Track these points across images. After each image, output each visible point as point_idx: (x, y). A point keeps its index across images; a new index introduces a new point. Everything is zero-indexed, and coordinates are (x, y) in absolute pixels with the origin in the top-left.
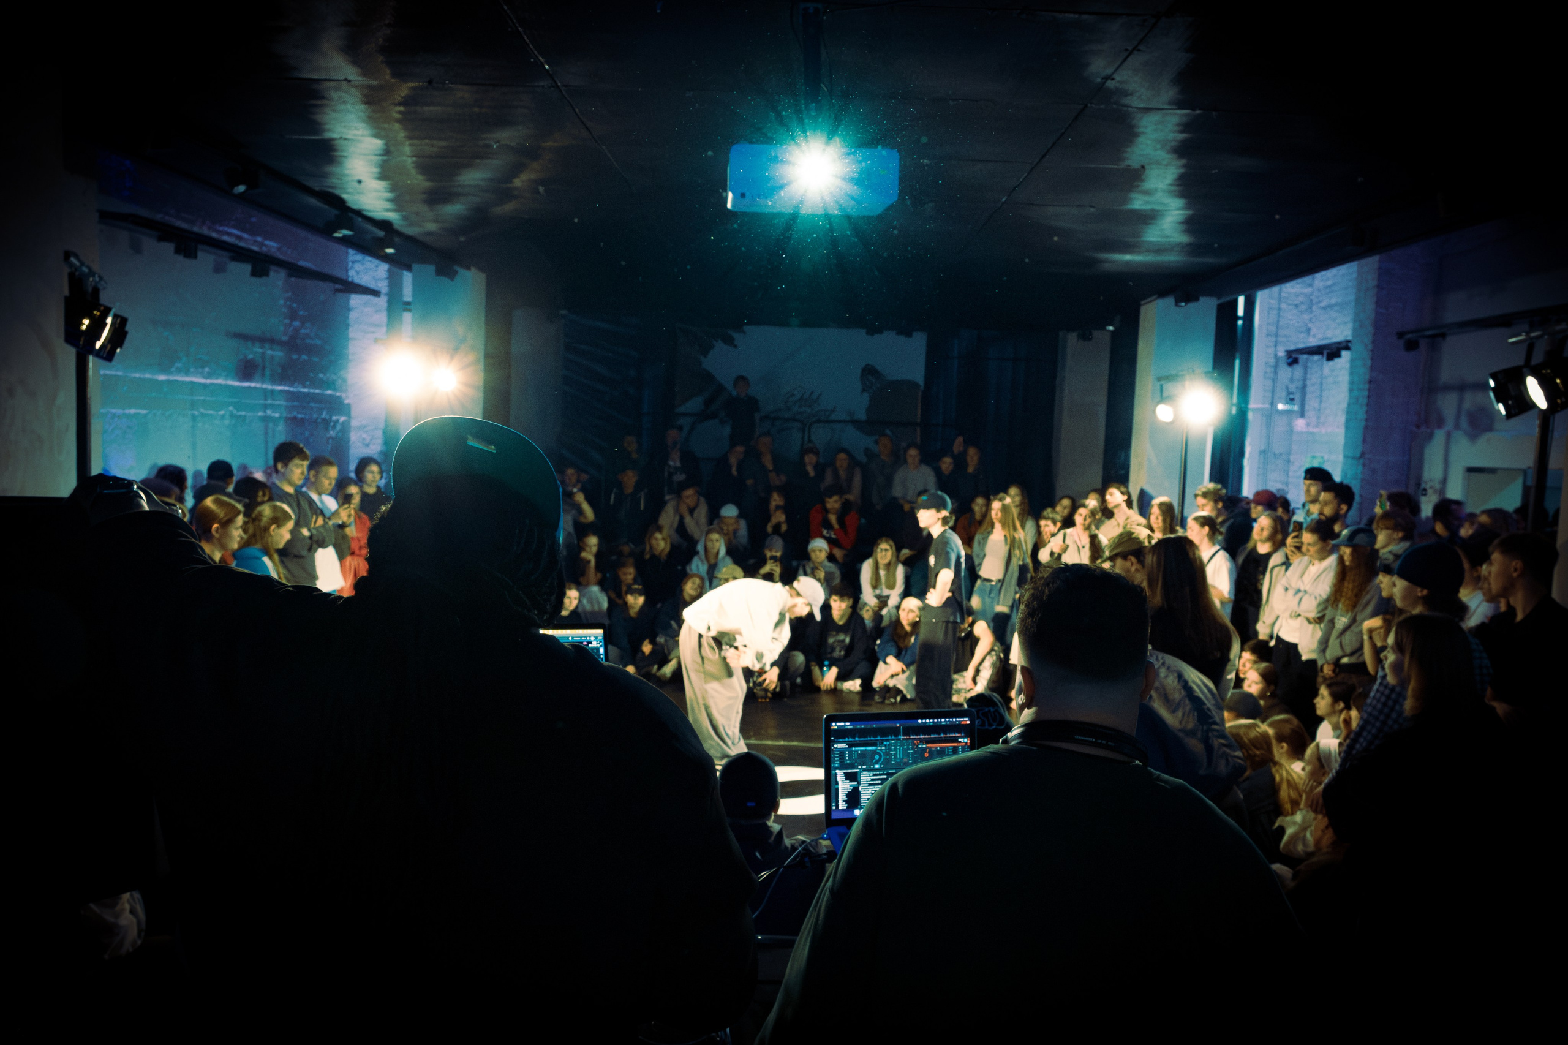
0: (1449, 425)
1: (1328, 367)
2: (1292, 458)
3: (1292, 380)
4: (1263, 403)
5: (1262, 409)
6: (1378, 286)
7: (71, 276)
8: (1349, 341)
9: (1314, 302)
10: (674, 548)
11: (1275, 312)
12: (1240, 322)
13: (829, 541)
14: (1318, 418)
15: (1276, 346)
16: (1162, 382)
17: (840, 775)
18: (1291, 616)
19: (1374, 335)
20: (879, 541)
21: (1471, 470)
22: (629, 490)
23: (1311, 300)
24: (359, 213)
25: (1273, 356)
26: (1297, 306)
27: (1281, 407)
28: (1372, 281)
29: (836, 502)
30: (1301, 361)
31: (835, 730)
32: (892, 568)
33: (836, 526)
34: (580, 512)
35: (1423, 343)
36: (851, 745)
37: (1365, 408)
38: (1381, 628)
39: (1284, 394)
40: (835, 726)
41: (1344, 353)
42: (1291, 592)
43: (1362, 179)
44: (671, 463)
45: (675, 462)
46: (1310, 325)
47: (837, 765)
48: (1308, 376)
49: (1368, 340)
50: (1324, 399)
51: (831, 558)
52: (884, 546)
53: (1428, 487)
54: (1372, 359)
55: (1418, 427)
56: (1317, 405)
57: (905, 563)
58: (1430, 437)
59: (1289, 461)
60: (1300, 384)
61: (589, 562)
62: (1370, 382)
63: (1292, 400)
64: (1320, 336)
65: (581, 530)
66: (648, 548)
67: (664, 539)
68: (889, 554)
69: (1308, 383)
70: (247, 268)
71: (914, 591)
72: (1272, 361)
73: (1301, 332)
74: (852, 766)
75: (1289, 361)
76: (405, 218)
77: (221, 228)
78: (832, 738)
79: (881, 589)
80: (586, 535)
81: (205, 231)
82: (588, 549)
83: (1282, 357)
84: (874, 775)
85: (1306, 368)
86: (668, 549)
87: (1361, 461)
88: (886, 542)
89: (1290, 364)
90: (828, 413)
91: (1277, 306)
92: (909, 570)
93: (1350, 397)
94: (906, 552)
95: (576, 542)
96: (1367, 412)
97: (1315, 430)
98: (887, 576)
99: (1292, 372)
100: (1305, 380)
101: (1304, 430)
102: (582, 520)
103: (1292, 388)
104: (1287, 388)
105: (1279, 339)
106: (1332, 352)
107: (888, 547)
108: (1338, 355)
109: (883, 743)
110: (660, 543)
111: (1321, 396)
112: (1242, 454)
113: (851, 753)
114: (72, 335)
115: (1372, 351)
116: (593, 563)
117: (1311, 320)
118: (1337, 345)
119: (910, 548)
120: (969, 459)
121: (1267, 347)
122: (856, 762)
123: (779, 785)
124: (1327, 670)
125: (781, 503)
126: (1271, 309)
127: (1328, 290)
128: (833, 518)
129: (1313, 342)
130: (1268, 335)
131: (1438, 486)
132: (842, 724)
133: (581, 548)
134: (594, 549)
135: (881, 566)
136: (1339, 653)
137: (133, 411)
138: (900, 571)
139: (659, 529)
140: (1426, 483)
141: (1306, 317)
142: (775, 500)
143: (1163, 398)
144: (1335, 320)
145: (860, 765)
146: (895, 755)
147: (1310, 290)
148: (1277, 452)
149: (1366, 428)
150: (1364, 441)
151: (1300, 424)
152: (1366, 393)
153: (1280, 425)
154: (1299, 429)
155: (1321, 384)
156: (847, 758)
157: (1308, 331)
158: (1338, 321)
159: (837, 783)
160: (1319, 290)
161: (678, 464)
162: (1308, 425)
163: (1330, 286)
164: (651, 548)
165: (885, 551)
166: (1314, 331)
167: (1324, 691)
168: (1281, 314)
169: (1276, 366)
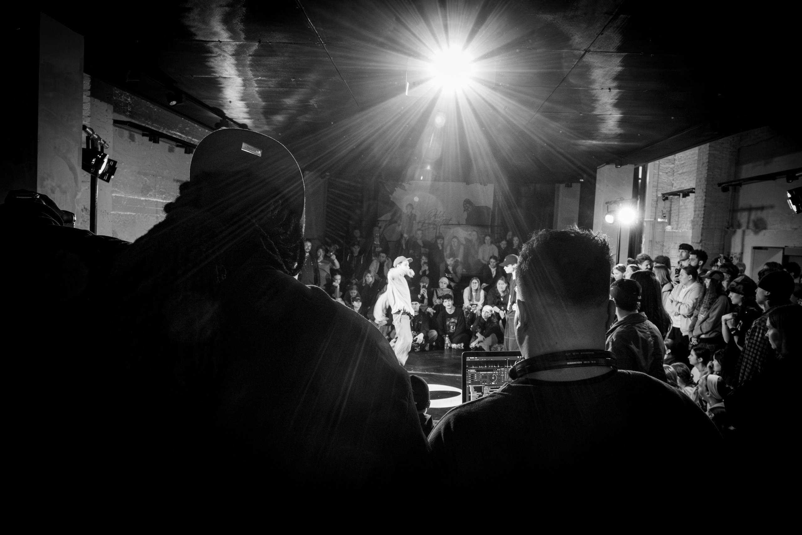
0: (744, 227)
1: (682, 201)
2: (665, 244)
3: (664, 208)
4: (651, 219)
5: (650, 221)
6: (708, 162)
7: (88, 138)
8: (694, 189)
9: (675, 171)
10: (376, 282)
11: (657, 176)
12: (640, 181)
13: (448, 278)
14: (678, 225)
15: (657, 192)
16: (608, 205)
17: (471, 388)
18: (675, 315)
19: (707, 185)
20: (472, 279)
21: (755, 248)
22: (356, 254)
23: (674, 171)
24: (231, 120)
25: (656, 196)
26: (667, 173)
27: (659, 220)
28: (705, 159)
29: (452, 260)
30: (669, 198)
31: (469, 361)
32: (478, 291)
33: (452, 272)
34: (333, 264)
35: (731, 188)
36: (478, 371)
37: (702, 219)
38: (731, 319)
39: (661, 214)
40: (469, 359)
41: (691, 194)
42: (674, 303)
43: (720, 95)
44: (375, 243)
45: (377, 242)
46: (673, 182)
47: (469, 382)
48: (672, 206)
49: (703, 187)
50: (680, 216)
51: (449, 286)
52: (475, 281)
53: (733, 256)
54: (706, 196)
55: (728, 228)
56: (677, 220)
57: (484, 289)
58: (734, 232)
59: (663, 246)
60: (669, 209)
61: (337, 287)
62: (705, 207)
63: (665, 217)
64: (678, 187)
65: (334, 272)
66: (364, 281)
67: (371, 276)
68: (477, 285)
69: (672, 209)
70: (183, 150)
71: (489, 302)
72: (655, 198)
73: (669, 185)
74: (478, 383)
75: (664, 198)
76: (254, 123)
77: (172, 132)
78: (467, 366)
79: (473, 302)
80: (336, 274)
81: (164, 132)
82: (336, 281)
83: (660, 197)
84: (491, 388)
85: (671, 202)
86: (373, 281)
87: (701, 244)
88: (476, 279)
89: (664, 200)
90: (448, 221)
91: (658, 173)
92: (486, 293)
93: (695, 215)
94: (484, 285)
95: (331, 278)
96: (703, 221)
97: (677, 231)
98: (476, 295)
99: (665, 204)
100: (671, 208)
101: (670, 231)
102: (334, 267)
103: (665, 211)
104: (662, 211)
105: (659, 188)
106: (686, 193)
107: (477, 282)
108: (688, 195)
109: (497, 370)
110: (370, 279)
111: (679, 215)
112: (641, 242)
113: (478, 375)
114: (86, 166)
115: (706, 192)
116: (338, 287)
117: (673, 180)
118: (687, 191)
119: (486, 283)
120: (514, 242)
121: (653, 192)
122: (481, 380)
123: (429, 393)
124: (694, 341)
125: (427, 261)
126: (654, 175)
127: (682, 166)
128: (450, 268)
129: (674, 189)
130: (653, 187)
131: (738, 256)
132: (473, 358)
133: (333, 280)
134: (339, 281)
135: (473, 291)
136: (700, 332)
137: (128, 213)
138: (482, 293)
139: (369, 272)
140: (732, 254)
141: (671, 178)
142: (423, 260)
143: (609, 212)
144: (685, 179)
145: (484, 382)
146: (504, 377)
147: (673, 166)
148: (657, 241)
149: (703, 229)
150: (702, 235)
151: (668, 228)
152: (703, 212)
153: (659, 229)
154: (668, 230)
155: (679, 209)
156: (476, 378)
157: (672, 185)
158: (687, 180)
159: (470, 393)
160: (678, 166)
161: (379, 243)
162: (673, 228)
163: (683, 164)
164: (366, 281)
165: (475, 284)
166: (675, 185)
167: (693, 352)
168: (659, 177)
169: (657, 201)
